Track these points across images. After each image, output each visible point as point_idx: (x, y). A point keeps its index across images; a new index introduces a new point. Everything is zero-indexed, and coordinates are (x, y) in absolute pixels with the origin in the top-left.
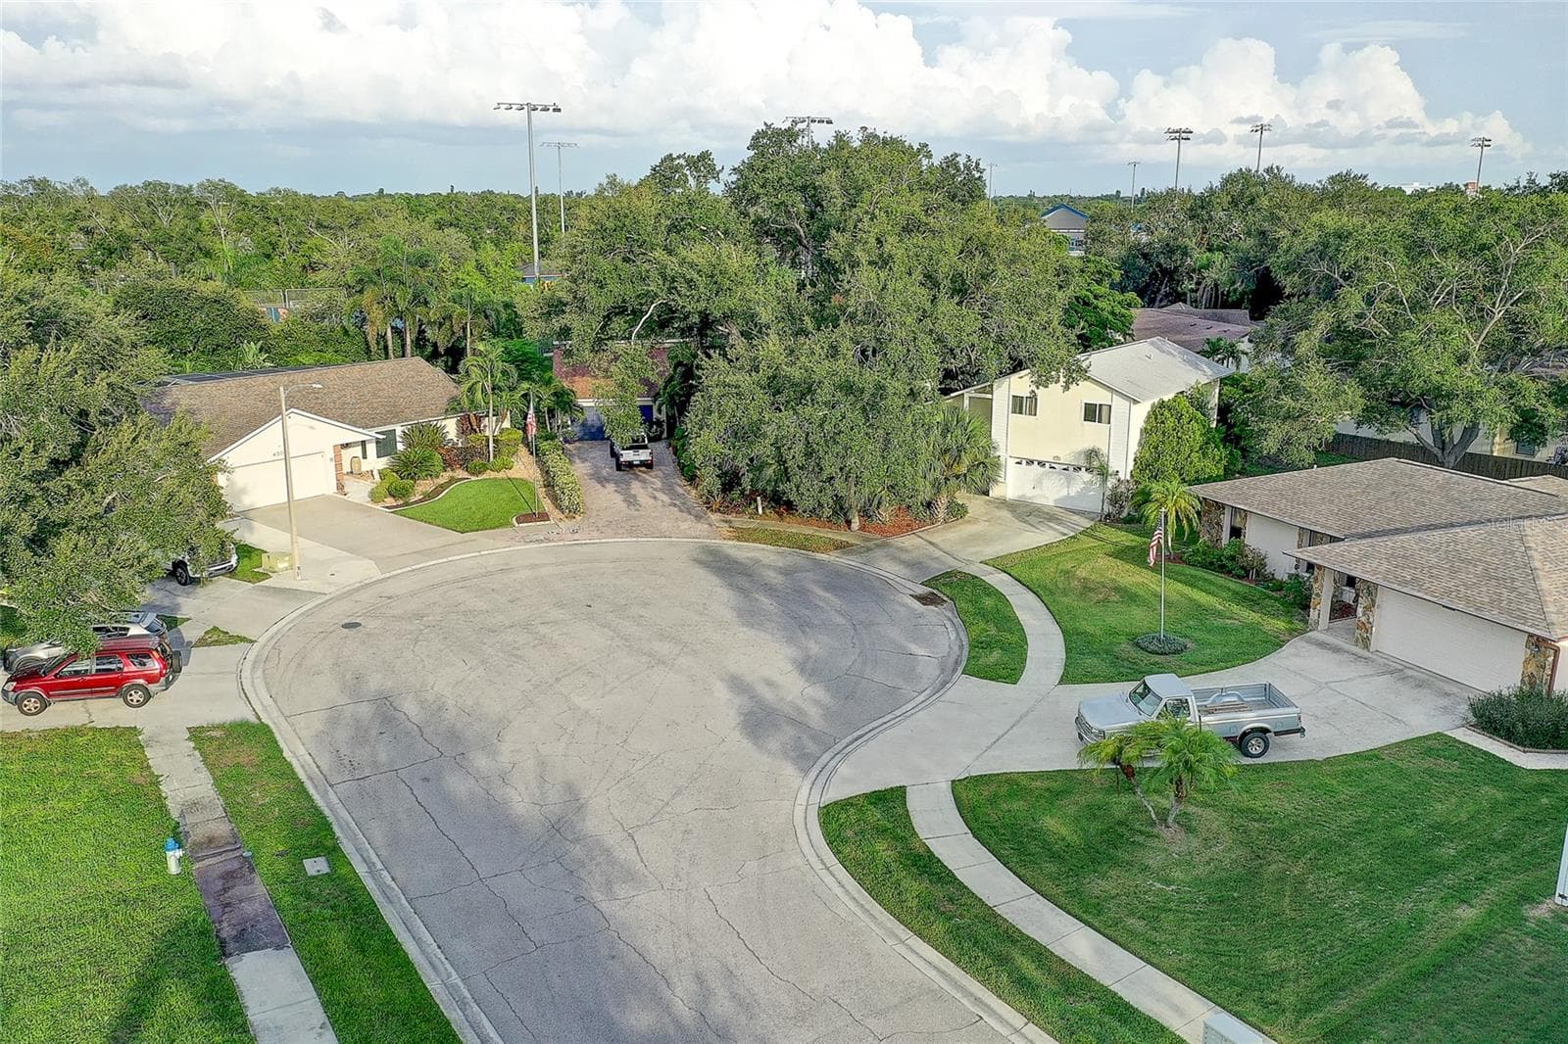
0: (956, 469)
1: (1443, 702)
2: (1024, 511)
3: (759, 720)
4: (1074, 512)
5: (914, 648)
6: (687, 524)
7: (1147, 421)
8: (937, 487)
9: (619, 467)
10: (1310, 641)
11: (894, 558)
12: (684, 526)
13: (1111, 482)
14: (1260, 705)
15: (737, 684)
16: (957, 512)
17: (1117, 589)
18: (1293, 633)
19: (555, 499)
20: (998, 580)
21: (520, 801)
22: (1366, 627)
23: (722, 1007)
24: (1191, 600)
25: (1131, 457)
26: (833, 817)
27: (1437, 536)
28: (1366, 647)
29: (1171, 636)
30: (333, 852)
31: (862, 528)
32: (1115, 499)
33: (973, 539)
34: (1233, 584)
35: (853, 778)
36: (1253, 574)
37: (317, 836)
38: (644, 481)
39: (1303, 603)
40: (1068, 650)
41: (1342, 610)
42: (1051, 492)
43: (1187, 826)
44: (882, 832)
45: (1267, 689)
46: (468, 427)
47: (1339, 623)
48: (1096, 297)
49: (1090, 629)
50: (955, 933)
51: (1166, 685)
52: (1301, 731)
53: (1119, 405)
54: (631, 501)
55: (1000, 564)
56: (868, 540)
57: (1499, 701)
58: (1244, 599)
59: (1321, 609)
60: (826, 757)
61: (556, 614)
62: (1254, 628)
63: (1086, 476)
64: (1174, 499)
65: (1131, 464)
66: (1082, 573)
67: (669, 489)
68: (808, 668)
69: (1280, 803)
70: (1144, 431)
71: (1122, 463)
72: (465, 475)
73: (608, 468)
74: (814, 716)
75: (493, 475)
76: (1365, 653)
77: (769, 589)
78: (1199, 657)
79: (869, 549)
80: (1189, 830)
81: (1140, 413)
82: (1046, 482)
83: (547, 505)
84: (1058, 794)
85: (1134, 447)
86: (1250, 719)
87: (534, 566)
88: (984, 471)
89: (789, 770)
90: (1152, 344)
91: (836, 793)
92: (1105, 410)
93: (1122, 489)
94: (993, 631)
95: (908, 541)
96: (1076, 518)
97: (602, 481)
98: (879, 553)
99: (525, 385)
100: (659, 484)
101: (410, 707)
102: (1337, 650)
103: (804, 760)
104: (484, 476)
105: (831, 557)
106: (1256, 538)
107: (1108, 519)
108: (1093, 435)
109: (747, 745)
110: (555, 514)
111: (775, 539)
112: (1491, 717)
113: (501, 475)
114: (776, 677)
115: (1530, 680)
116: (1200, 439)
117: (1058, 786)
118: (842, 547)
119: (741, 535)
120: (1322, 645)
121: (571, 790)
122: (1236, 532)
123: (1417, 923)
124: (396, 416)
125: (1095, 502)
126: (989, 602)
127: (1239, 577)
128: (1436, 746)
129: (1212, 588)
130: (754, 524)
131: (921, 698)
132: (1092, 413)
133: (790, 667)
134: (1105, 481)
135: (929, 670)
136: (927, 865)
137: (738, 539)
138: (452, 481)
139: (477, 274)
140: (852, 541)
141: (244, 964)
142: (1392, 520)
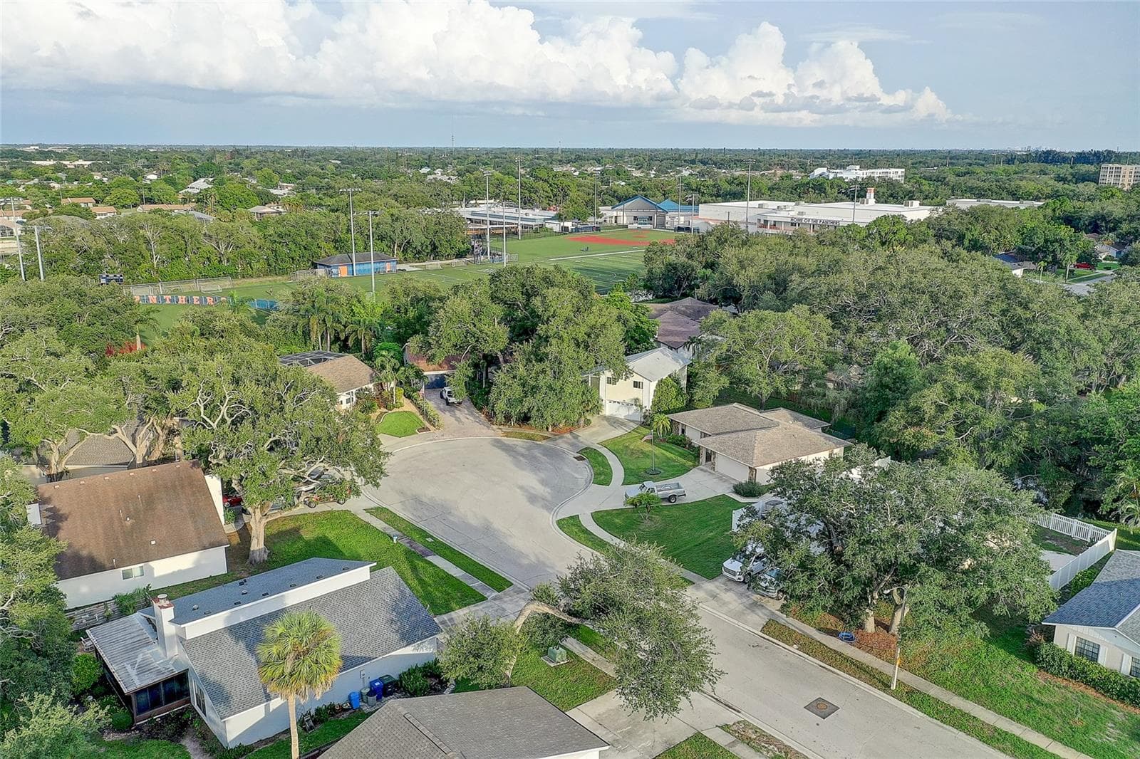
0: (587, 408)
1: (727, 485)
2: (613, 421)
3: (533, 499)
4: (631, 421)
5: (576, 475)
6: (485, 430)
7: (656, 387)
8: (580, 415)
9: (448, 404)
10: (698, 469)
11: (566, 442)
12: (484, 431)
13: (644, 410)
14: (676, 488)
15: (521, 488)
16: (588, 422)
17: (642, 453)
18: (694, 466)
19: (430, 421)
20: (603, 451)
21: (473, 522)
22: (713, 464)
23: (542, 559)
24: (666, 456)
25: (651, 401)
26: (558, 522)
27: (734, 435)
28: (714, 470)
29: (657, 469)
30: (431, 537)
31: (552, 431)
32: (645, 417)
33: (593, 434)
34: (680, 450)
35: (565, 512)
36: (687, 446)
37: (425, 534)
38: (460, 410)
39: (698, 457)
40: (625, 474)
41: (708, 458)
42: (622, 413)
43: (651, 519)
44: (573, 525)
45: (678, 484)
46: (380, 387)
47: (706, 463)
48: (642, 323)
49: (633, 468)
50: (594, 544)
51: (649, 484)
52: (685, 495)
53: (646, 382)
54: (458, 420)
55: (603, 444)
56: (556, 435)
57: (741, 484)
58: (681, 455)
59: (703, 458)
60: (555, 508)
61: (454, 468)
62: (683, 465)
63: (634, 407)
64: (663, 421)
65: (651, 404)
66: (632, 447)
67: (472, 414)
68: (543, 482)
69: (676, 513)
70: (655, 391)
71: (647, 403)
72: (385, 410)
73: (443, 405)
74: (549, 498)
75: (397, 410)
76: (712, 471)
77: (522, 455)
78: (664, 476)
79: (556, 440)
80: (651, 520)
81: (653, 385)
82: (620, 410)
83: (427, 425)
84: (620, 514)
85: (652, 397)
86: (671, 492)
87: (436, 451)
88: (597, 408)
89: (545, 513)
90: (661, 351)
91: (558, 518)
92: (641, 384)
93: (647, 414)
94: (602, 469)
95: (570, 436)
96: (631, 424)
97: (443, 411)
98: (560, 441)
99: (403, 368)
100: (466, 412)
101: (424, 499)
102: (706, 471)
103: (549, 509)
104: (394, 411)
105: (544, 442)
106: (689, 433)
107: (642, 424)
108: (636, 393)
109: (531, 506)
110: (431, 427)
111: (520, 436)
112: (739, 490)
113: (401, 409)
114: (534, 486)
115: (750, 478)
116: (675, 394)
117: (620, 512)
118: (546, 438)
119: (507, 435)
120: (702, 470)
121: (486, 519)
122: (683, 431)
124: (352, 387)
125: (639, 418)
126: (600, 459)
127: (683, 447)
128: (721, 497)
129: (673, 452)
130: (511, 430)
131: (580, 491)
132: (636, 385)
133: (538, 484)
134: (641, 410)
135: (582, 482)
136: (586, 531)
138: (382, 414)
139: (357, 304)
140: (549, 436)
141: (429, 558)
142: (726, 429)
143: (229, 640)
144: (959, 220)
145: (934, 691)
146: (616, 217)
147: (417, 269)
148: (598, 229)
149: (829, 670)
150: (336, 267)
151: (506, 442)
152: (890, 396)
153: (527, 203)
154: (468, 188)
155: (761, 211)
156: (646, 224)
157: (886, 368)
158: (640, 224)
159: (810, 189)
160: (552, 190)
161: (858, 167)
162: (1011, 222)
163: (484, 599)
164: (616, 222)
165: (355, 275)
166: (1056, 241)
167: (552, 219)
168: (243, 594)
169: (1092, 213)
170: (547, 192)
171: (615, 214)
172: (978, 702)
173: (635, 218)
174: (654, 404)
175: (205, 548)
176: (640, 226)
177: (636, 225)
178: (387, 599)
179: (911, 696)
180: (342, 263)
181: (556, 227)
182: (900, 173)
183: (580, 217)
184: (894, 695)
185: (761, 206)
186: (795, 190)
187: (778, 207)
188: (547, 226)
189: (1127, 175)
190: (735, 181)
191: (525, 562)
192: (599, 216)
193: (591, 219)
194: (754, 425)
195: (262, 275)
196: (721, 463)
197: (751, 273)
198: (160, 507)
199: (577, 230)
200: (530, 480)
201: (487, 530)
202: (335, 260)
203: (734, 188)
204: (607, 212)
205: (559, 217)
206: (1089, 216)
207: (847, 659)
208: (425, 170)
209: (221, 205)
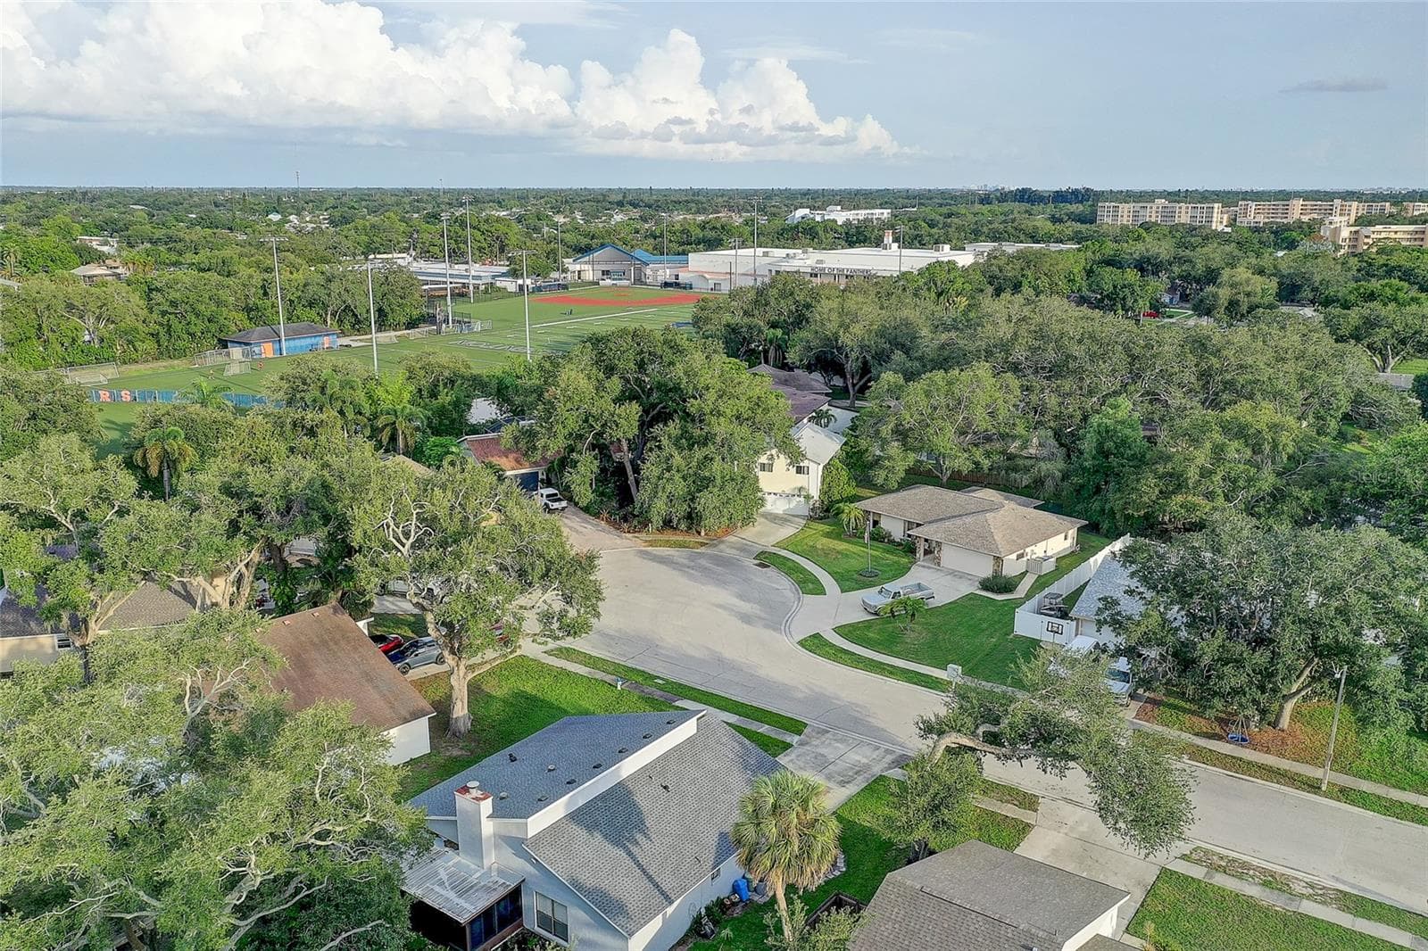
1: (970, 582)
2: (773, 518)
3: (745, 619)
4: (793, 516)
5: (775, 586)
6: (618, 541)
7: (823, 471)
10: (919, 566)
11: (732, 548)
13: (811, 502)
14: (916, 590)
15: (721, 607)
17: (838, 552)
18: (912, 564)
20: (784, 553)
21: (695, 654)
22: (939, 558)
25: (819, 489)
26: (802, 644)
27: (958, 522)
28: (939, 566)
29: (872, 570)
30: (659, 678)
31: (706, 534)
32: (816, 509)
33: (760, 534)
34: (880, 545)
35: (800, 631)
36: (886, 540)
37: (647, 674)
38: (572, 519)
39: (912, 551)
40: (835, 579)
41: (927, 552)
42: (781, 507)
43: (911, 629)
44: (823, 645)
45: (916, 584)
47: (927, 557)
49: (838, 570)
51: (889, 586)
52: (933, 597)
53: (811, 465)
55: (780, 546)
56: (714, 540)
57: (987, 579)
58: (890, 551)
59: (920, 553)
60: (782, 627)
62: (898, 563)
63: (798, 499)
64: (854, 511)
65: (819, 492)
66: (819, 546)
68: (742, 597)
69: (936, 619)
70: (823, 476)
71: (815, 493)
74: (764, 615)
76: (940, 568)
77: (691, 568)
78: (885, 576)
79: (719, 545)
80: (913, 631)
81: (820, 469)
82: (778, 502)
84: (869, 627)
85: (819, 484)
86: (918, 595)
89: (775, 633)
90: (807, 426)
91: (799, 637)
92: (806, 469)
93: (817, 505)
94: (801, 576)
95: (731, 539)
96: (796, 519)
98: (724, 546)
100: (579, 520)
102: (929, 568)
103: (776, 629)
105: (704, 550)
106: (885, 524)
107: (811, 518)
108: (801, 480)
109: (749, 627)
111: (668, 544)
112: (986, 585)
114: (734, 603)
115: (995, 571)
117: (867, 625)
118: (703, 544)
119: (652, 543)
120: (924, 567)
122: (876, 522)
123: (982, 644)
125: (804, 511)
127: (881, 542)
128: (971, 597)
129: (875, 548)
130: (647, 537)
131: (795, 605)
132: (799, 470)
133: (737, 600)
134: (808, 502)
135: (789, 594)
136: (845, 652)
137: (651, 545)
140: (707, 541)
141: (677, 704)
142: (939, 515)
143: (579, 832)
144: (1011, 265)
145: (1366, 786)
146: (579, 272)
147: (364, 344)
148: (565, 287)
149: (1239, 778)
150: (258, 344)
151: (655, 552)
152: (1115, 464)
153: (456, 255)
154: (365, 238)
155: (767, 260)
156: (621, 279)
157: (1107, 432)
158: (614, 279)
159: (800, 234)
160: (485, 239)
161: (839, 208)
162: (1061, 266)
163: (789, 746)
164: (579, 278)
165: (285, 354)
166: (1125, 286)
167: (503, 275)
168: (550, 770)
169: (1136, 256)
170: (479, 242)
171: (578, 267)
172: (1418, 792)
173: (604, 273)
174: (823, 492)
175: (406, 721)
176: (615, 282)
177: (609, 282)
178: (731, 755)
179: (1344, 794)
180: (265, 338)
181: (510, 285)
182: (885, 215)
183: (537, 272)
184: (1326, 795)
185: (765, 255)
186: (782, 234)
187: (788, 255)
188: (498, 284)
189: (1126, 214)
190: (707, 225)
191: (800, 695)
192: (565, 271)
193: (554, 275)
194: (972, 508)
195: (150, 358)
196: (949, 556)
197: (857, 329)
198: (318, 671)
199: (539, 289)
200: (724, 596)
201: (720, 661)
202: (255, 335)
203: (711, 234)
204: (573, 265)
205: (514, 274)
206: (1135, 259)
207: (1249, 763)
208: (275, 217)
209: (25, 266)
